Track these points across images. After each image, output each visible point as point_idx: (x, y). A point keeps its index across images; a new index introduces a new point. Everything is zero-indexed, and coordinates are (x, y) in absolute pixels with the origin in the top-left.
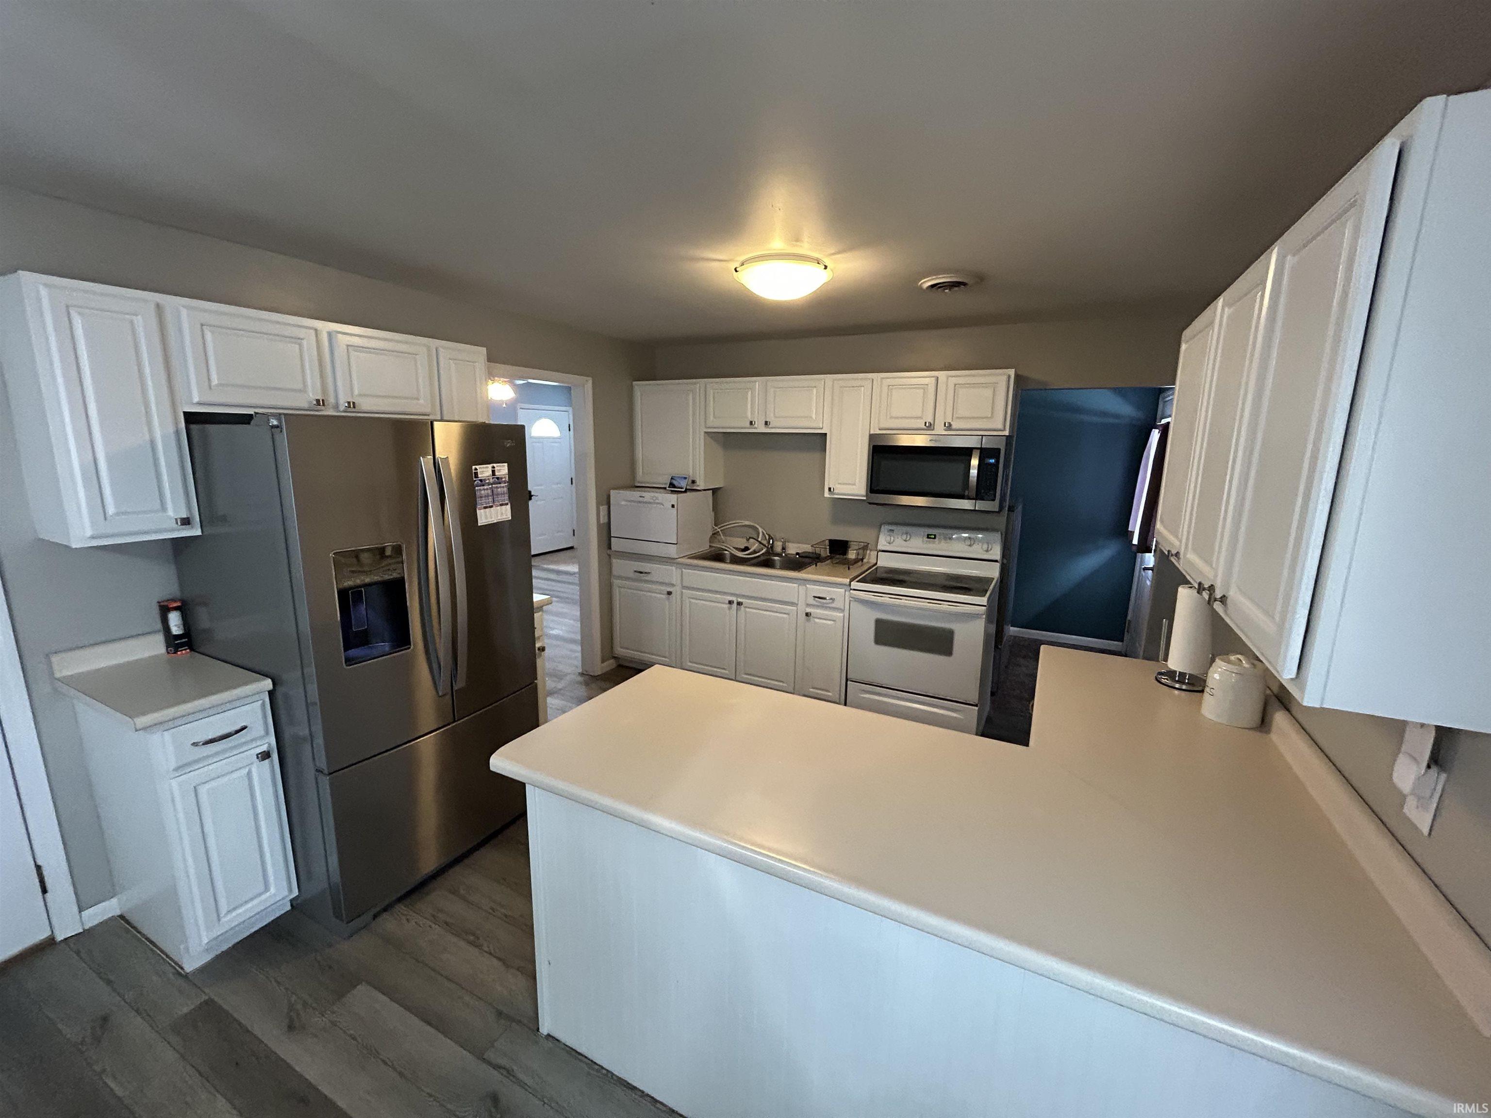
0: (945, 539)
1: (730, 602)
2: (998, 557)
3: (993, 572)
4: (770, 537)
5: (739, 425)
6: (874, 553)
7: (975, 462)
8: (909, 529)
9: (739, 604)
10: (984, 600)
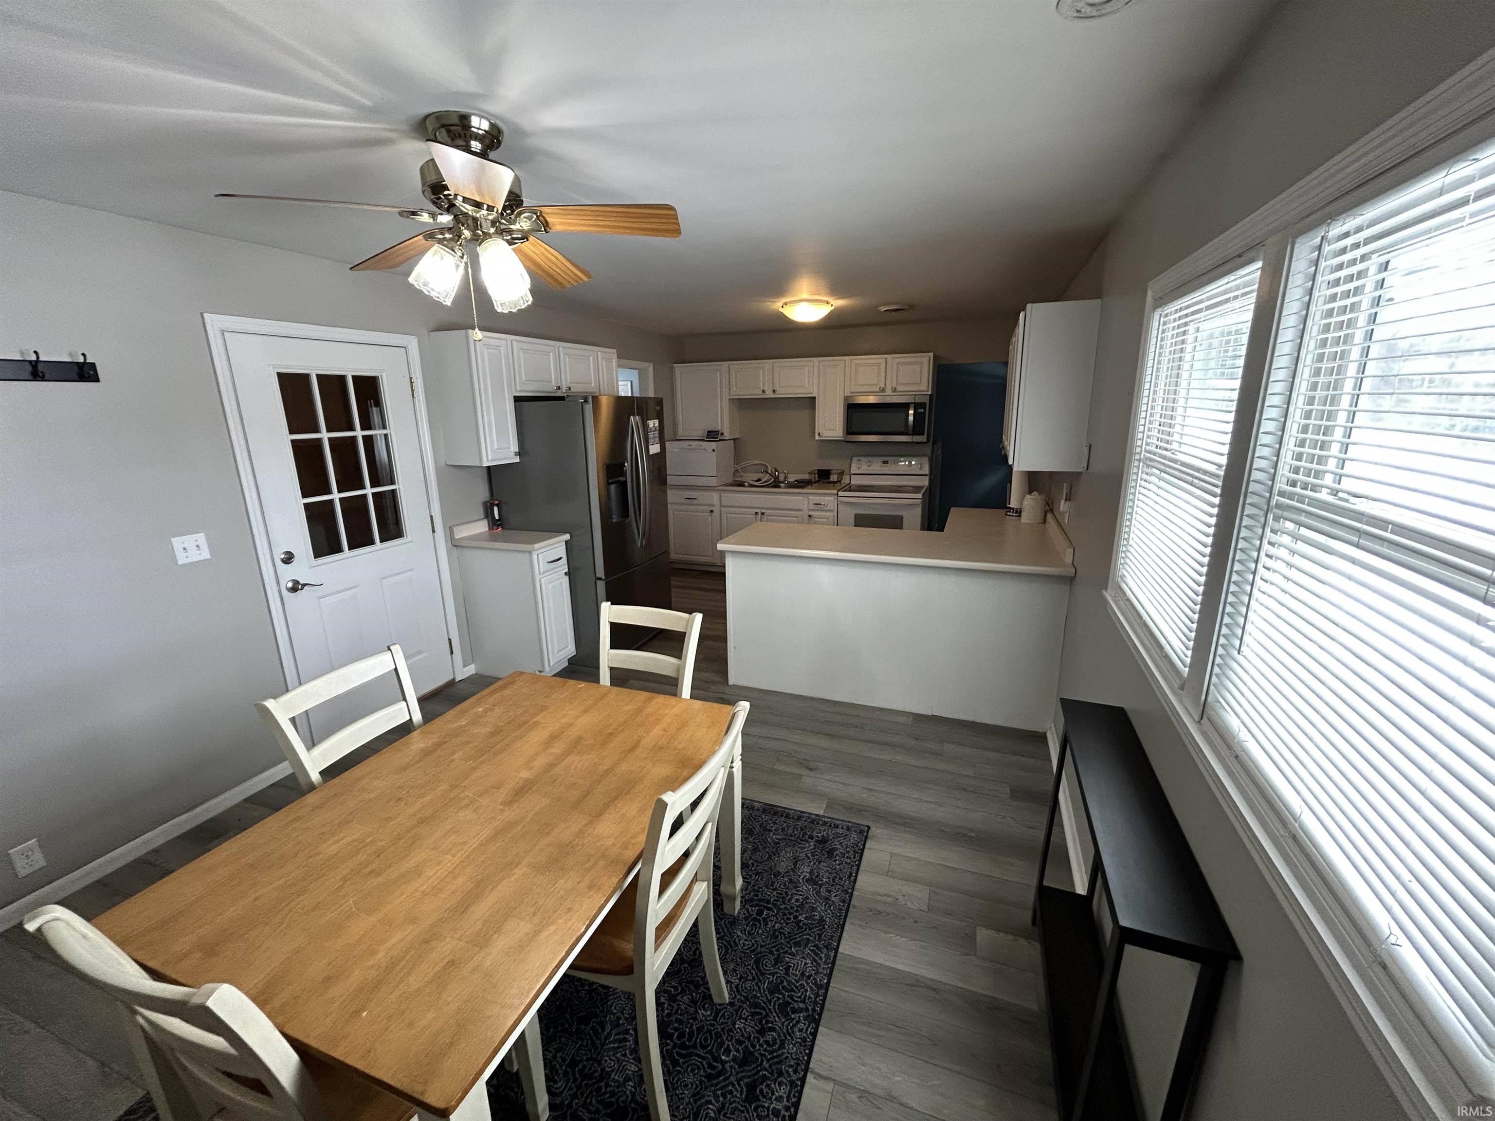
0: (894, 463)
1: (756, 513)
2: (927, 472)
3: (925, 482)
4: (776, 470)
5: (756, 393)
6: (848, 477)
7: (911, 412)
8: (870, 459)
9: (763, 514)
10: (920, 496)
